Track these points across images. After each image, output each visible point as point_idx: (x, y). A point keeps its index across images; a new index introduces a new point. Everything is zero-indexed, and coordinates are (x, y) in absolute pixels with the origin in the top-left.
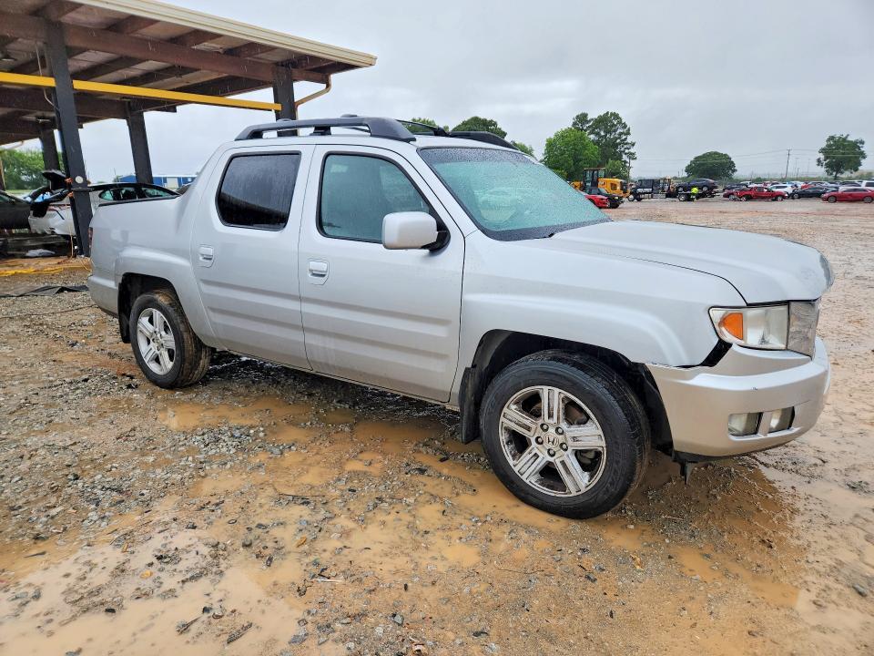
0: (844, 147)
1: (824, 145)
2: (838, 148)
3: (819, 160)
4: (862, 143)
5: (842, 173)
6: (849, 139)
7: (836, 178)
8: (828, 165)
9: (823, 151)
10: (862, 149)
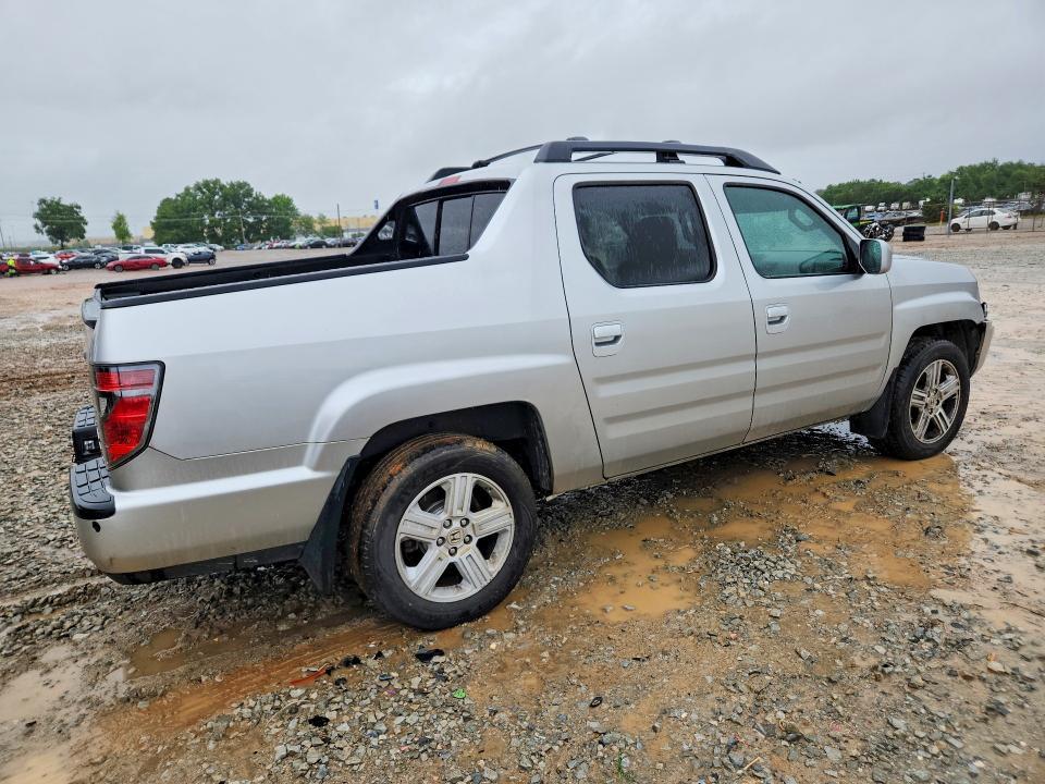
0: (60, 212)
1: (36, 209)
2: (53, 212)
3: (36, 227)
4: (79, 208)
5: (68, 241)
6: (63, 202)
7: (63, 247)
8: (49, 232)
9: (37, 216)
10: (81, 215)
